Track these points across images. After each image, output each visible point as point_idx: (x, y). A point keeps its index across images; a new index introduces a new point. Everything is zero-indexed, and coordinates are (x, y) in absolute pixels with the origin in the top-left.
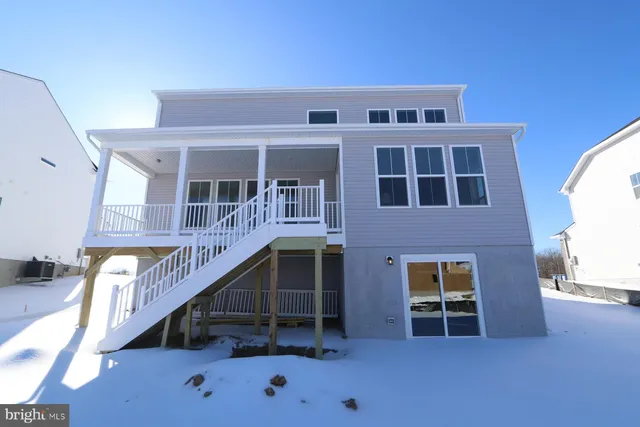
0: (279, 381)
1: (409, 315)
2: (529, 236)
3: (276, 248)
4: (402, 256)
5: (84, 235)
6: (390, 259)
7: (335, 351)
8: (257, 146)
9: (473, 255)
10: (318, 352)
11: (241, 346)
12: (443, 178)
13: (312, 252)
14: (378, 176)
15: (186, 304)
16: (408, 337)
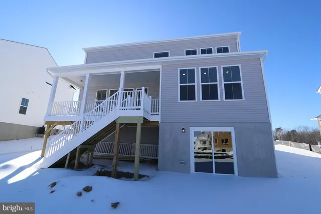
0: (88, 189)
1: (193, 161)
2: (268, 117)
3: (119, 122)
4: (190, 128)
5: (45, 115)
6: (183, 129)
7: (148, 177)
8: (120, 72)
9: (233, 128)
10: (136, 176)
11: (103, 170)
12: (217, 85)
13: (136, 124)
14: (179, 85)
15: (76, 148)
16: (191, 172)
